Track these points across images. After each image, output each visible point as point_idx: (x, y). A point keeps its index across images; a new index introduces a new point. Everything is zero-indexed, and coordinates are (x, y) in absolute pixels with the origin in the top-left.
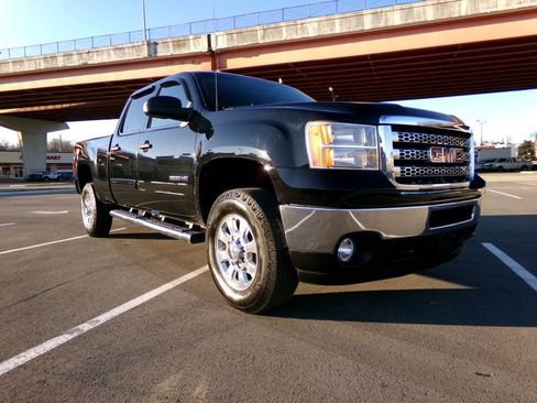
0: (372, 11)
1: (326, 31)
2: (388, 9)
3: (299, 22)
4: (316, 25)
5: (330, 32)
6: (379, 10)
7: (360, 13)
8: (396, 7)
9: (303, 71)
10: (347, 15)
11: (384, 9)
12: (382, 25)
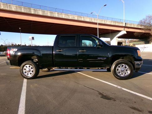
0: (34, 9)
1: (19, 10)
2: (38, 10)
3: (8, 4)
4: (15, 7)
5: (20, 11)
6: (36, 9)
7: (30, 8)
8: (40, 10)
9: (7, 21)
10: (26, 8)
11: (37, 9)
12: (37, 13)
